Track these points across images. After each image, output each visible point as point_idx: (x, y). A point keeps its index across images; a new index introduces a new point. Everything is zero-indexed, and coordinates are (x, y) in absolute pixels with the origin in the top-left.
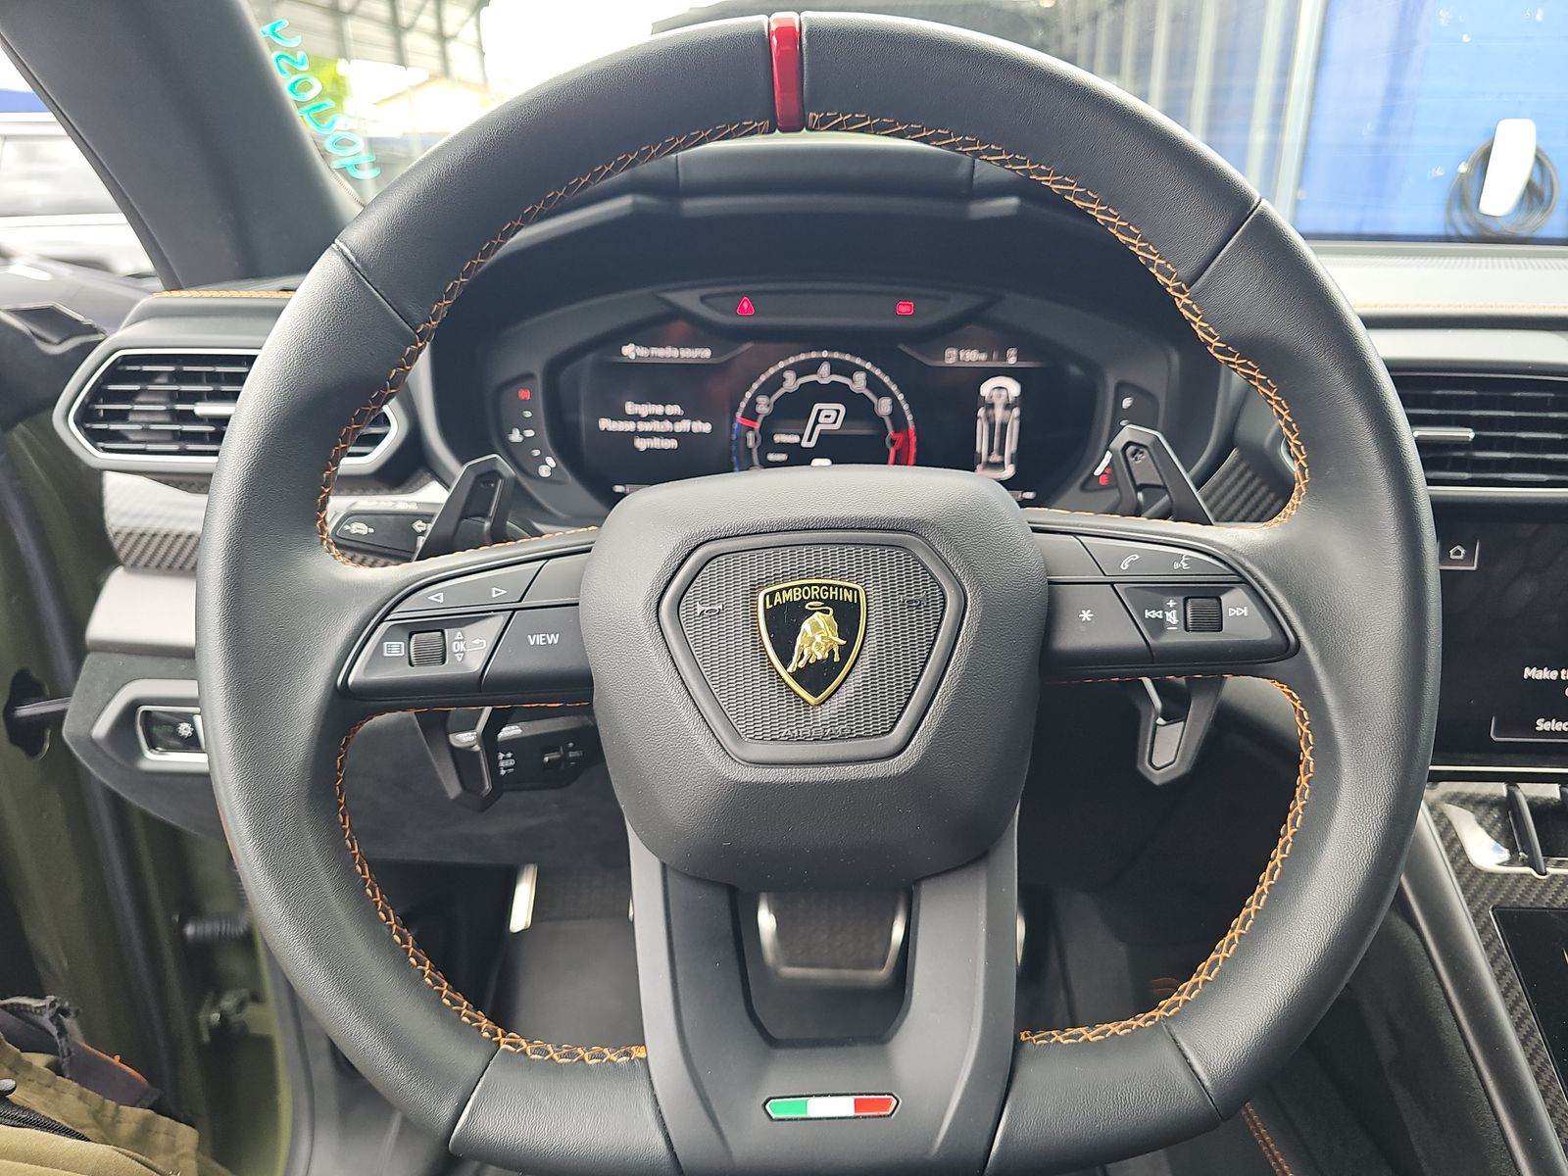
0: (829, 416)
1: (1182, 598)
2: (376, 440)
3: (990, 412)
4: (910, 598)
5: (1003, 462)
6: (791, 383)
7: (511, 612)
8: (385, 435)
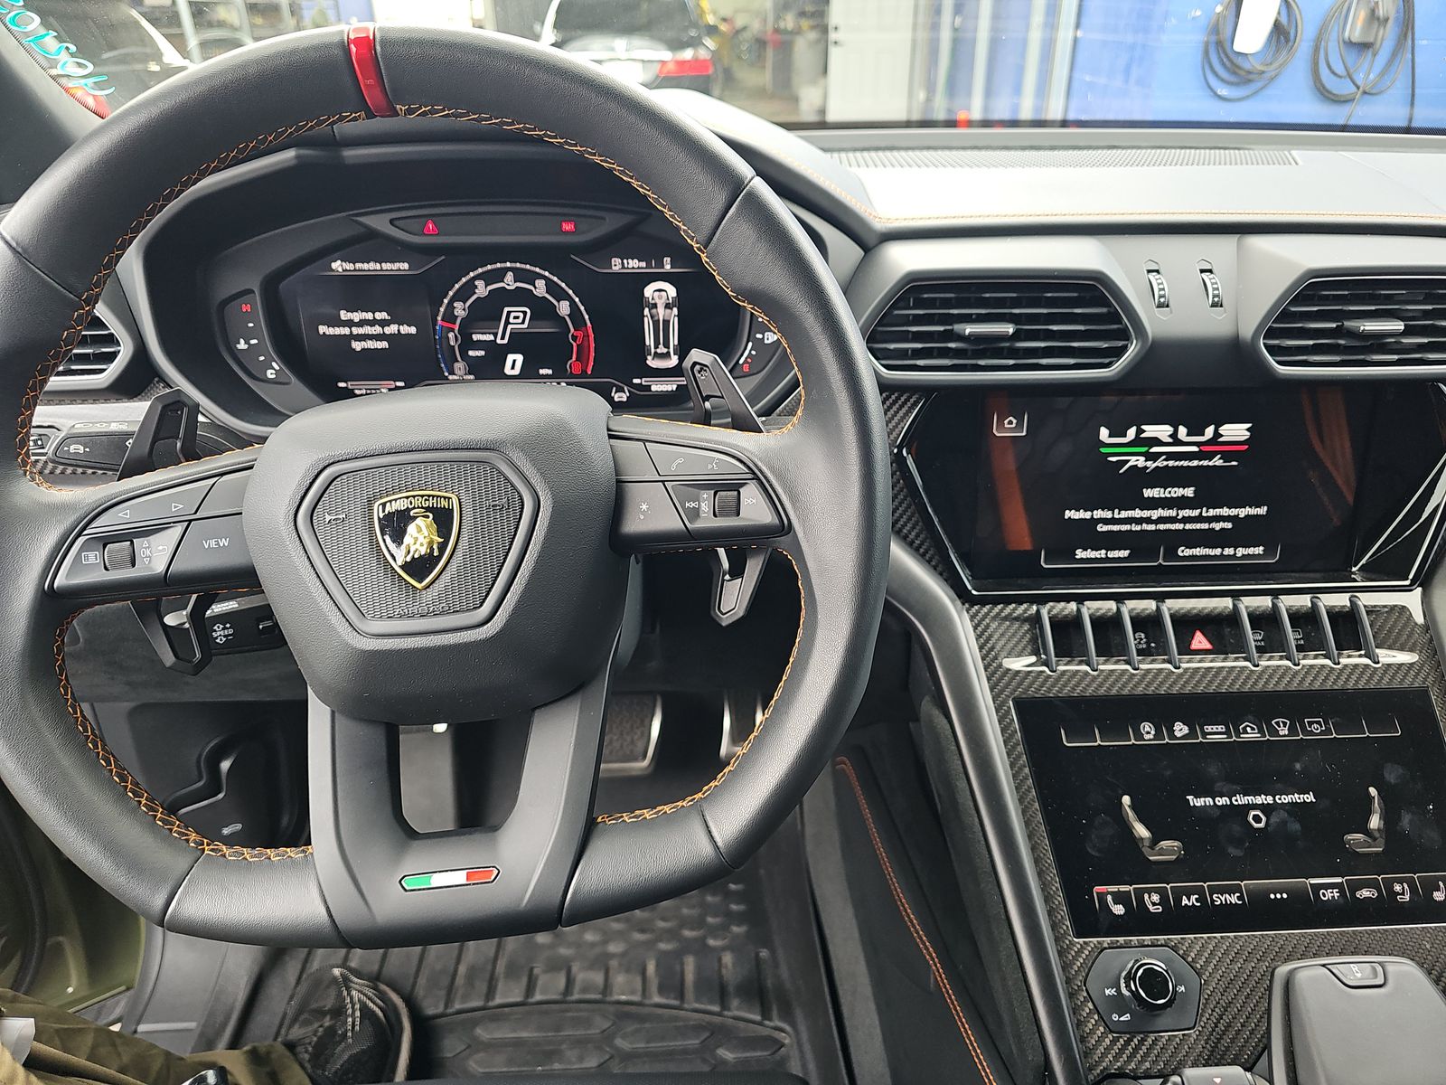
0: (517, 318)
1: (713, 492)
2: (111, 357)
3: (654, 311)
4: (495, 503)
5: (668, 353)
6: (482, 290)
7: (187, 523)
8: (119, 352)
